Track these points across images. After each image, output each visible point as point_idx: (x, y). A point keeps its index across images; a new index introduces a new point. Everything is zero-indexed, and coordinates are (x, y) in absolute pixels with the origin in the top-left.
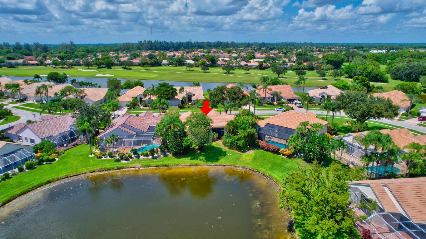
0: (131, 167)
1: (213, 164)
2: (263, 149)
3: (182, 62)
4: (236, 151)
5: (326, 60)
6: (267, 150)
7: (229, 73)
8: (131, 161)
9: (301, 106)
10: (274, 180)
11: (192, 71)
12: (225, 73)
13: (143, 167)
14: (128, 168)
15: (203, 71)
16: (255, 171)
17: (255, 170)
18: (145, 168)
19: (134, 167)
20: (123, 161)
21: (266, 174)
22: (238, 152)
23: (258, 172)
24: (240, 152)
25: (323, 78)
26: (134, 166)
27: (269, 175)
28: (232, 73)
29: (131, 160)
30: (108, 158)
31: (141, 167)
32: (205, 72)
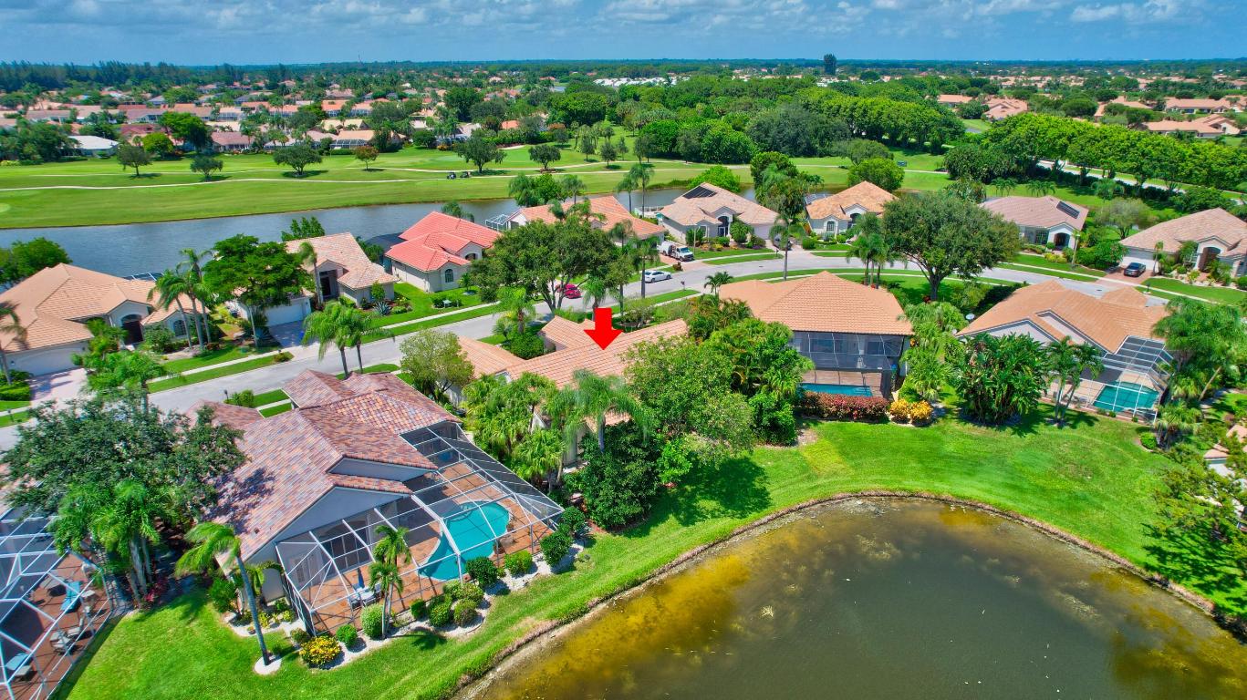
0: (519, 647)
1: (769, 517)
2: (833, 416)
3: (59, 144)
4: (769, 447)
5: (562, 113)
6: (849, 417)
7: (302, 175)
8: (491, 618)
9: (691, 256)
10: (987, 507)
11: (145, 176)
12: (287, 175)
13: (562, 624)
14: (510, 653)
15: (201, 173)
16: (901, 498)
17: (898, 493)
18: (574, 624)
19: (528, 642)
20: (457, 633)
21: (944, 497)
22: (778, 448)
23: (912, 496)
24: (782, 445)
25: (611, 163)
26: (529, 636)
27: (958, 497)
28: (317, 173)
29: (484, 612)
30: (372, 645)
31: (555, 627)
32: (208, 178)
